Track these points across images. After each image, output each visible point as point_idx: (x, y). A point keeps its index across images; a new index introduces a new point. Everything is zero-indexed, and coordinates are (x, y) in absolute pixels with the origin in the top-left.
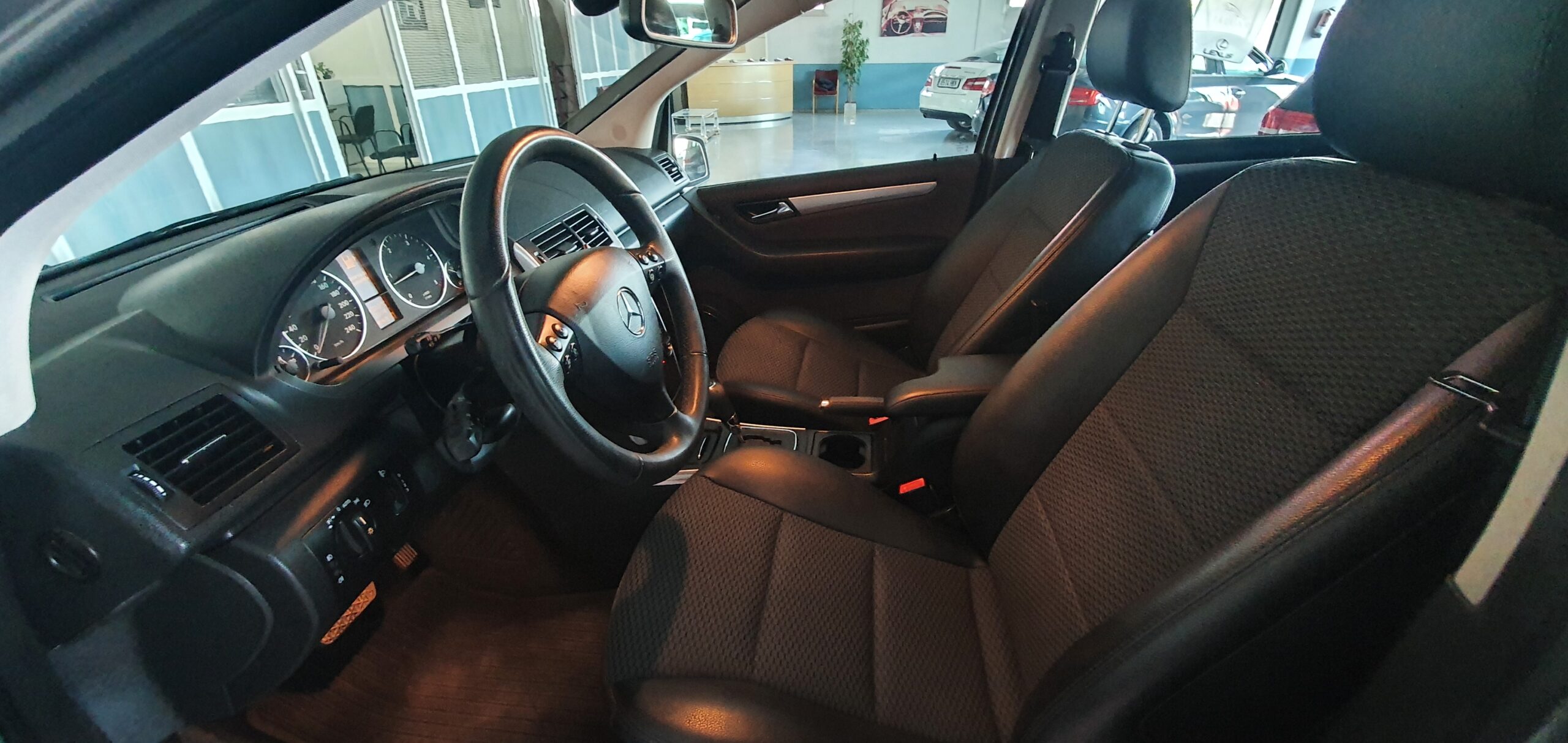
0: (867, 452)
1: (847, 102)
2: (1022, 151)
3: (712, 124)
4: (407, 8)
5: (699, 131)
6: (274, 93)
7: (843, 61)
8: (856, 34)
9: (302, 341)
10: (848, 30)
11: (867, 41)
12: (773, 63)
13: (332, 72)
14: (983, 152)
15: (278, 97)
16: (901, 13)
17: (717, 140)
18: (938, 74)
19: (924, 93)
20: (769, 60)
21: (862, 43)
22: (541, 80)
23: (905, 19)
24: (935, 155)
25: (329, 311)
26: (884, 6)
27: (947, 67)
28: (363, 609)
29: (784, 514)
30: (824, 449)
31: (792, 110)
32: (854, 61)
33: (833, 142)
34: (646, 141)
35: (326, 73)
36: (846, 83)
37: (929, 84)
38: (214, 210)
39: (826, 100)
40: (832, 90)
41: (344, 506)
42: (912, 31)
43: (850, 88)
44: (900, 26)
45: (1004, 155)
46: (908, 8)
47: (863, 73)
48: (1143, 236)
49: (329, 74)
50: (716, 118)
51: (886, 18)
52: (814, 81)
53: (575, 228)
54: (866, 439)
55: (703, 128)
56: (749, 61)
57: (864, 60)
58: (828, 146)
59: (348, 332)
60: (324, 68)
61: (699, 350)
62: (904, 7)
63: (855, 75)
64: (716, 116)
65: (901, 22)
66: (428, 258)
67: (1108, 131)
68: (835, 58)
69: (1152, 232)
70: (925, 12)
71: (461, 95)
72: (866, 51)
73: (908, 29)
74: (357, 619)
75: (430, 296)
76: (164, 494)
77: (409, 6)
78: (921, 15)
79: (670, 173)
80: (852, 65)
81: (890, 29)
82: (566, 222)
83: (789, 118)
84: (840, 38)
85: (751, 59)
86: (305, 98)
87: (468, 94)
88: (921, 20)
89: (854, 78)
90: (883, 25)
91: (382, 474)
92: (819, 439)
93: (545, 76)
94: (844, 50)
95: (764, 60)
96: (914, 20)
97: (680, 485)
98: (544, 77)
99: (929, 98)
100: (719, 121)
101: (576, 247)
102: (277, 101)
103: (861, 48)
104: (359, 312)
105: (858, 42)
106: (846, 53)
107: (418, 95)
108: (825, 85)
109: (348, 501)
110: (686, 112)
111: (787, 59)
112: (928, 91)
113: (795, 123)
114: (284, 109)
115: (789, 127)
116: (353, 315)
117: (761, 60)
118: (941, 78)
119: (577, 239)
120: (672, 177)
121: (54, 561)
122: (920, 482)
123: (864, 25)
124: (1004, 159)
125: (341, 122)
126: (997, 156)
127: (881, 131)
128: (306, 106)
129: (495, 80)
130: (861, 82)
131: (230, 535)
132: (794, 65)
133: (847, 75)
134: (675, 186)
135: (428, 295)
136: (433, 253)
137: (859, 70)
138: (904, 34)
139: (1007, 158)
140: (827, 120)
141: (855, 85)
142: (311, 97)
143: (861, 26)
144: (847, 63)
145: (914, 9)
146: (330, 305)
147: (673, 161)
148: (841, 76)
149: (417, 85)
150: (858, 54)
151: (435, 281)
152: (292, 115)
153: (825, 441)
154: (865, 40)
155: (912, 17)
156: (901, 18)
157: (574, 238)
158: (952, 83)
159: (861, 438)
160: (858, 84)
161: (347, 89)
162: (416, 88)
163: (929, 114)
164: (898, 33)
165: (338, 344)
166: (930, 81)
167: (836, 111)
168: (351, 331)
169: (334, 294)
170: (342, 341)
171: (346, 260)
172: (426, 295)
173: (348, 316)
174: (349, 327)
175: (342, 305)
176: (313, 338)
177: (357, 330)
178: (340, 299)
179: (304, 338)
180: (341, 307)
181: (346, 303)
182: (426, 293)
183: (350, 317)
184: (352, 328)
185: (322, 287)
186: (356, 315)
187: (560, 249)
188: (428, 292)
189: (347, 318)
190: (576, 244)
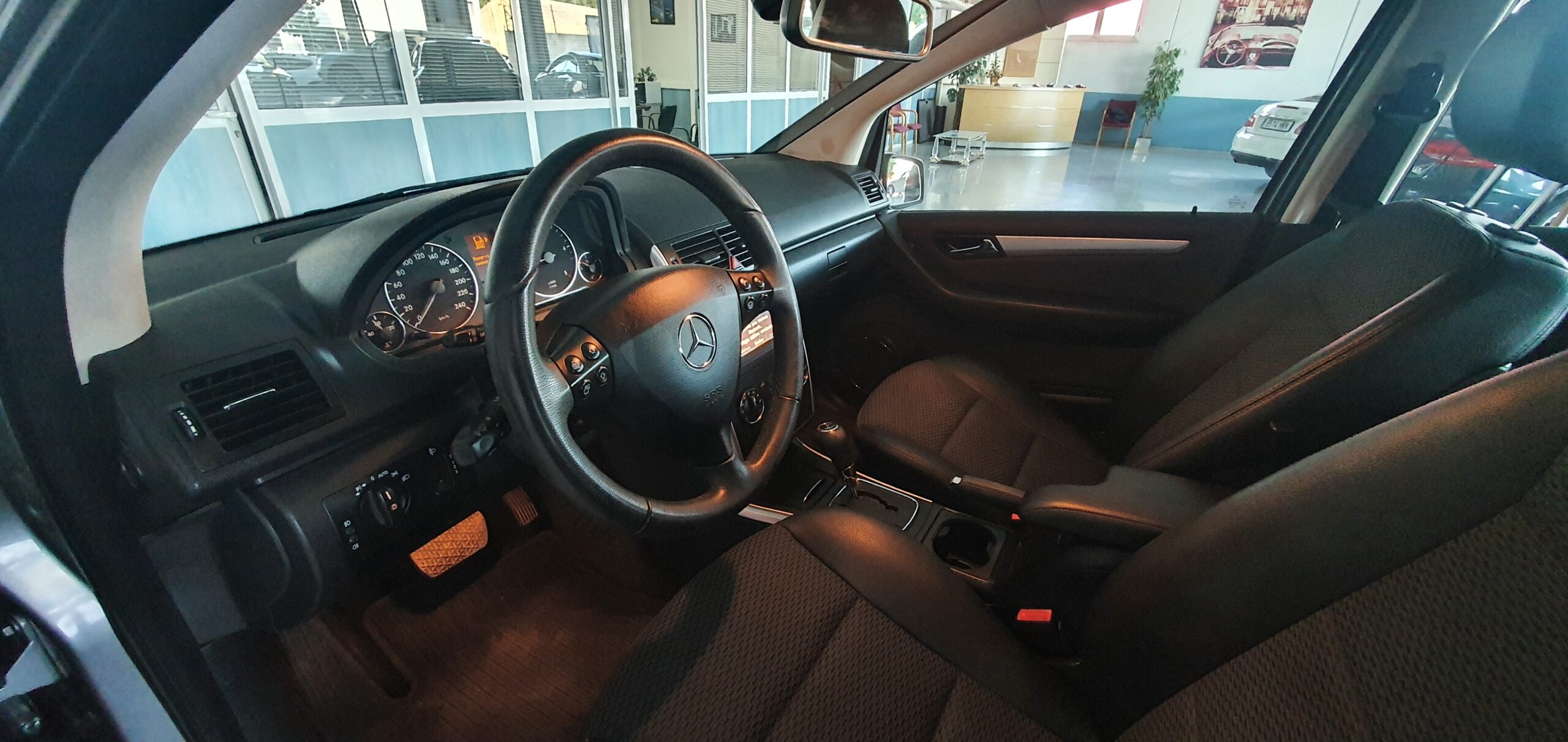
0: (995, 551)
1: (1141, 137)
2: (1323, 219)
3: (979, 148)
4: (723, 22)
5: (962, 153)
6: (600, 92)
7: (1146, 92)
8: (1169, 63)
9: (407, 311)
10: (1159, 58)
11: (1181, 71)
12: (1063, 89)
13: (655, 76)
14: (1265, 212)
15: (602, 94)
16: (1231, 43)
17: (979, 165)
18: (1264, 114)
19: (1241, 135)
20: (1057, 86)
21: (1174, 74)
22: (820, 94)
23: (1236, 49)
24: (1195, 208)
25: (440, 286)
26: (1212, 33)
27: (1278, 106)
28: (471, 554)
29: (859, 601)
30: (945, 531)
31: (1073, 140)
32: (1160, 93)
33: (1112, 179)
34: (854, 158)
35: (651, 76)
36: (1144, 116)
37: (1250, 124)
38: (427, 182)
39: (1117, 133)
40: (1126, 122)
41: (380, 476)
42: (1243, 62)
43: (1147, 121)
44: (1229, 56)
45: (1293, 220)
46: (1243, 37)
47: (1167, 108)
48: (1492, 369)
49: (652, 77)
50: (984, 142)
51: (1212, 46)
52: (1105, 112)
53: (725, 239)
54: (1000, 535)
55: (968, 150)
56: (1035, 86)
57: (1172, 93)
58: (1104, 181)
59: (457, 308)
60: (650, 72)
61: (791, 394)
62: (1239, 36)
63: (1157, 109)
64: (984, 139)
65: (1231, 52)
66: (564, 249)
67: (1470, 204)
68: (1139, 88)
69: (1509, 365)
70: (1266, 42)
71: (746, 102)
72: (1177, 82)
73: (1239, 60)
74: (464, 561)
75: (555, 286)
76: (196, 434)
77: (725, 21)
78: (1260, 45)
79: (866, 193)
80: (1156, 97)
81: (1214, 60)
82: (719, 231)
83: (1067, 148)
84: (1149, 66)
85: (1037, 85)
86: (621, 96)
87: (752, 101)
88: (1257, 51)
89: (1155, 112)
90: (1205, 55)
91: (431, 451)
92: (943, 518)
93: (825, 90)
94: (1150, 80)
95: (1052, 86)
96: (1249, 51)
97: (771, 524)
98: (823, 91)
99: (1244, 140)
100: (986, 145)
101: (719, 257)
102: (601, 97)
103: (1172, 79)
104: (474, 291)
105: (1170, 72)
106: (1151, 84)
107: (709, 98)
108: (1117, 117)
109: (386, 472)
110: (954, 134)
111: (1079, 86)
112: (1246, 132)
113: (1071, 154)
114: (603, 103)
115: (1065, 157)
116: (467, 293)
117: (1048, 86)
118: (1269, 119)
119: (724, 250)
120: (868, 197)
121: (124, 468)
122: (1046, 615)
123: (1182, 53)
124: (1294, 224)
125: (650, 118)
126: (1284, 219)
127: (1175, 173)
128: (621, 102)
129: (779, 90)
130: (1162, 116)
131: (260, 481)
132: (1085, 93)
133: (1147, 108)
134: (869, 207)
135: (553, 284)
136: (570, 244)
137: (1163, 104)
138: (1232, 66)
139: (1298, 224)
140: (1110, 154)
141: (1155, 119)
142: (626, 94)
143: (1176, 55)
144: (1150, 95)
145: (1251, 38)
146: (441, 281)
147: (876, 181)
148: (1140, 108)
149: (710, 90)
150: (1166, 86)
151: (565, 272)
152: (609, 109)
153: (948, 523)
154: (1179, 70)
155: (1246, 47)
156: (1232, 48)
157: (722, 248)
158: (1282, 125)
159: (993, 530)
160: (1159, 118)
161: (664, 91)
162: (709, 92)
163: (1241, 158)
164: (1224, 64)
165: (443, 318)
166: (1252, 120)
167: (1125, 145)
168: (460, 308)
169: (453, 271)
170: (448, 316)
171: (477, 240)
172: (551, 285)
173: (461, 293)
174: (460, 304)
175: (458, 282)
176: (419, 310)
177: (468, 308)
178: (457, 276)
179: (409, 308)
180: (457, 284)
181: (463, 281)
182: (552, 282)
183: (463, 294)
184: (462, 305)
185: (443, 263)
186: (470, 294)
187: (701, 257)
188: (554, 281)
189: (460, 295)
190: (720, 255)
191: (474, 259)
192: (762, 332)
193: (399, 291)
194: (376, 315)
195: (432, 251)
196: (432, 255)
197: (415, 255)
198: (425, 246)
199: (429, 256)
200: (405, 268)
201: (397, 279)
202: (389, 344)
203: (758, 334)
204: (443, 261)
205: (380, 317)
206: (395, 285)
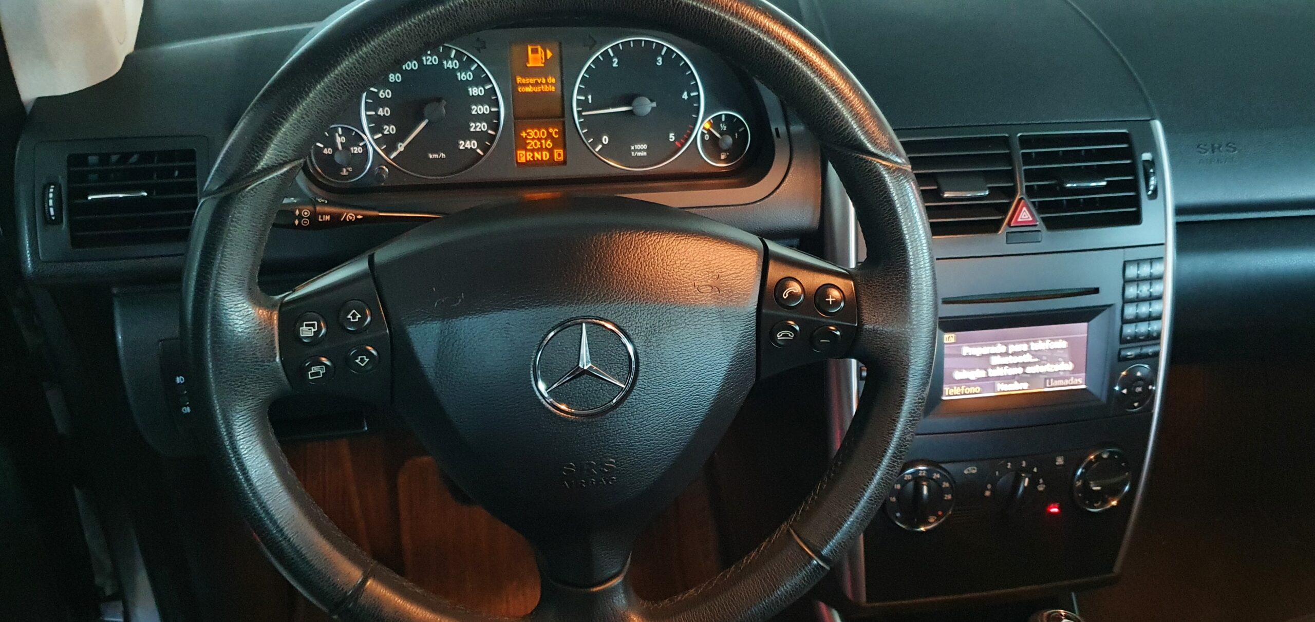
9: (383, 133)
25: (439, 110)
53: (1031, 158)
59: (461, 147)
66: (685, 96)
75: (644, 154)
82: (1022, 138)
104: (496, 128)
116: (485, 129)
119: (1012, 179)
135: (640, 150)
136: (699, 90)
146: (444, 103)
151: (670, 135)
157: (1009, 175)
165: (436, 156)
168: (466, 148)
169: (475, 91)
170: (443, 155)
171: (535, 51)
172: (635, 150)
173: (476, 127)
174: (468, 142)
175: (476, 109)
176: (401, 136)
177: (479, 151)
178: (478, 100)
179: (390, 129)
180: (474, 112)
181: (484, 109)
182: (638, 147)
183: (478, 129)
184: (472, 144)
185: (462, 76)
186: (490, 132)
187: (941, 181)
188: (645, 146)
189: (472, 130)
190: (989, 188)
191: (519, 80)
192: (1029, 370)
193: (383, 103)
194: (342, 128)
195: (452, 56)
196: (450, 62)
197: (424, 58)
198: (444, 47)
199: (445, 62)
200: (404, 73)
201: (386, 84)
202: (347, 171)
203: (1019, 370)
204: (463, 74)
205: (346, 132)
206: (381, 92)
